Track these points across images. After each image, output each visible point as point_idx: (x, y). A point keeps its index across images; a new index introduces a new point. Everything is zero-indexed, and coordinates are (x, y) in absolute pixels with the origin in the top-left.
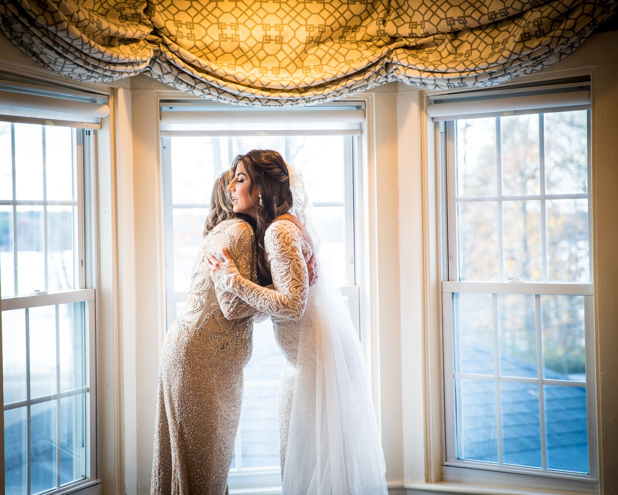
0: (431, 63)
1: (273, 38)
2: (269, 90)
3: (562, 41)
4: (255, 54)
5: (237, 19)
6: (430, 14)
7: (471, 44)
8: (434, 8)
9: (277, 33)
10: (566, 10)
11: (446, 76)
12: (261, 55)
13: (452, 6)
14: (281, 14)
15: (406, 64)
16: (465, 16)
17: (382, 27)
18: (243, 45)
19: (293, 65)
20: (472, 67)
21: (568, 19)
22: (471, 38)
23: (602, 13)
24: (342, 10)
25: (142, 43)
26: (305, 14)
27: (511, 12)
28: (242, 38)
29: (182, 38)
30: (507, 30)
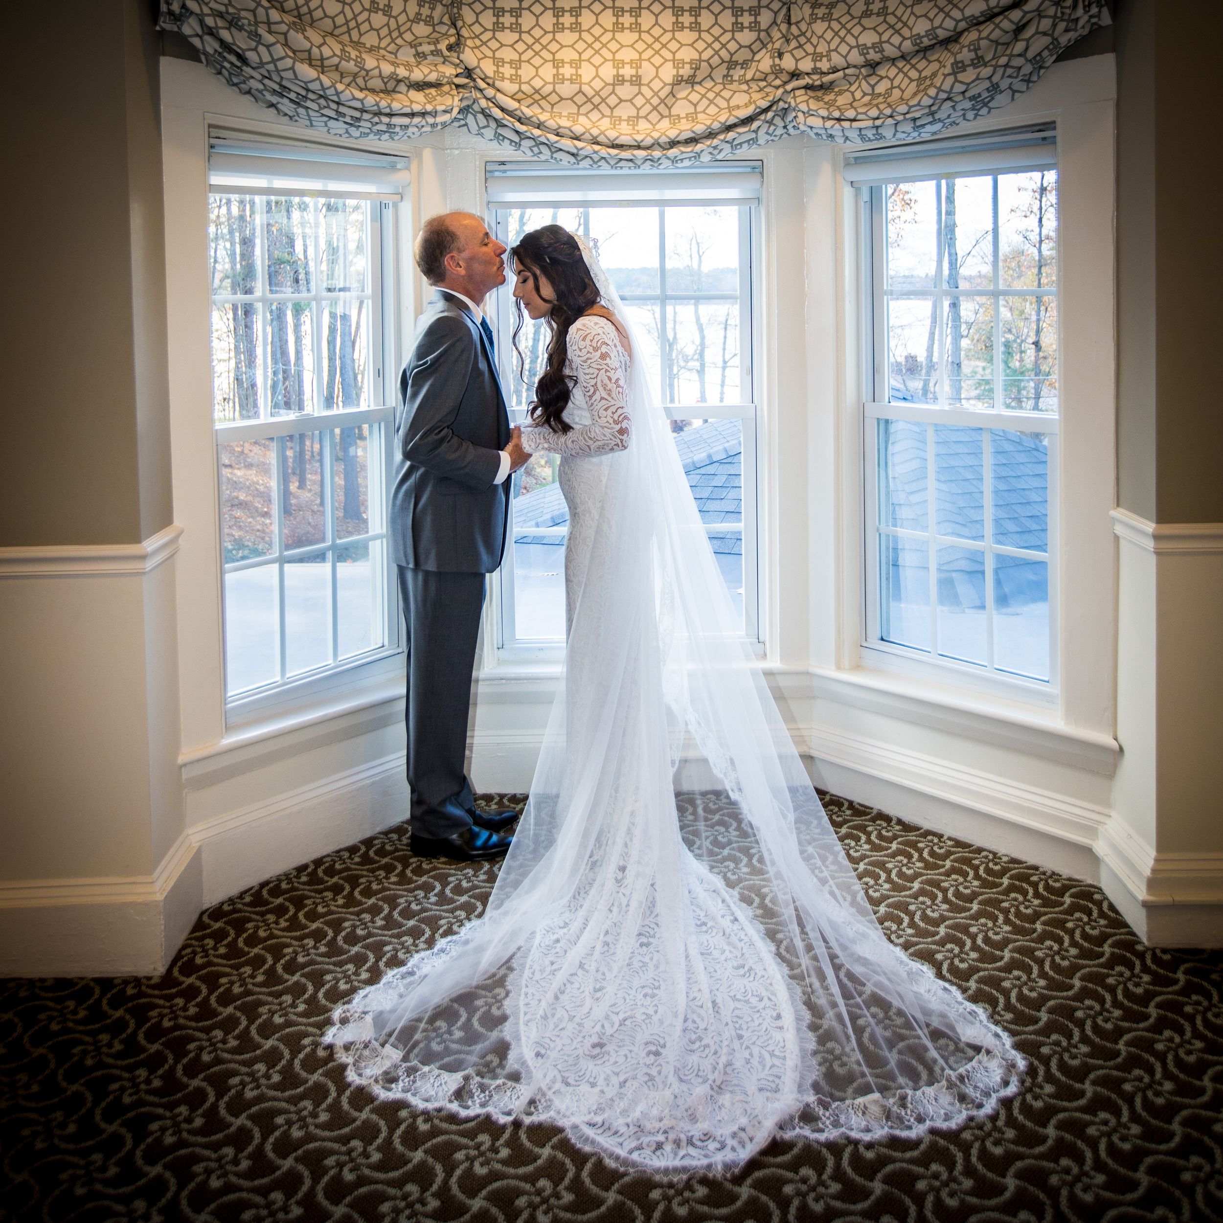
0: (838, 108)
1: (627, 78)
2: (620, 147)
3: (1009, 71)
4: (604, 100)
5: (580, 54)
6: (837, 40)
7: (892, 80)
8: (843, 33)
9: (633, 72)
10: (1014, 27)
11: (856, 125)
12: (612, 101)
13: (865, 29)
14: (640, 46)
15: (805, 109)
16: (881, 42)
17: (777, 61)
18: (585, 88)
19: (655, 112)
20: (888, 111)
21: (1017, 40)
22: (893, 71)
23: (1067, 30)
24: (724, 39)
25: (446, 88)
26: (673, 46)
27: (942, 34)
28: (585, 79)
29: (503, 81)
30: (938, 60)
